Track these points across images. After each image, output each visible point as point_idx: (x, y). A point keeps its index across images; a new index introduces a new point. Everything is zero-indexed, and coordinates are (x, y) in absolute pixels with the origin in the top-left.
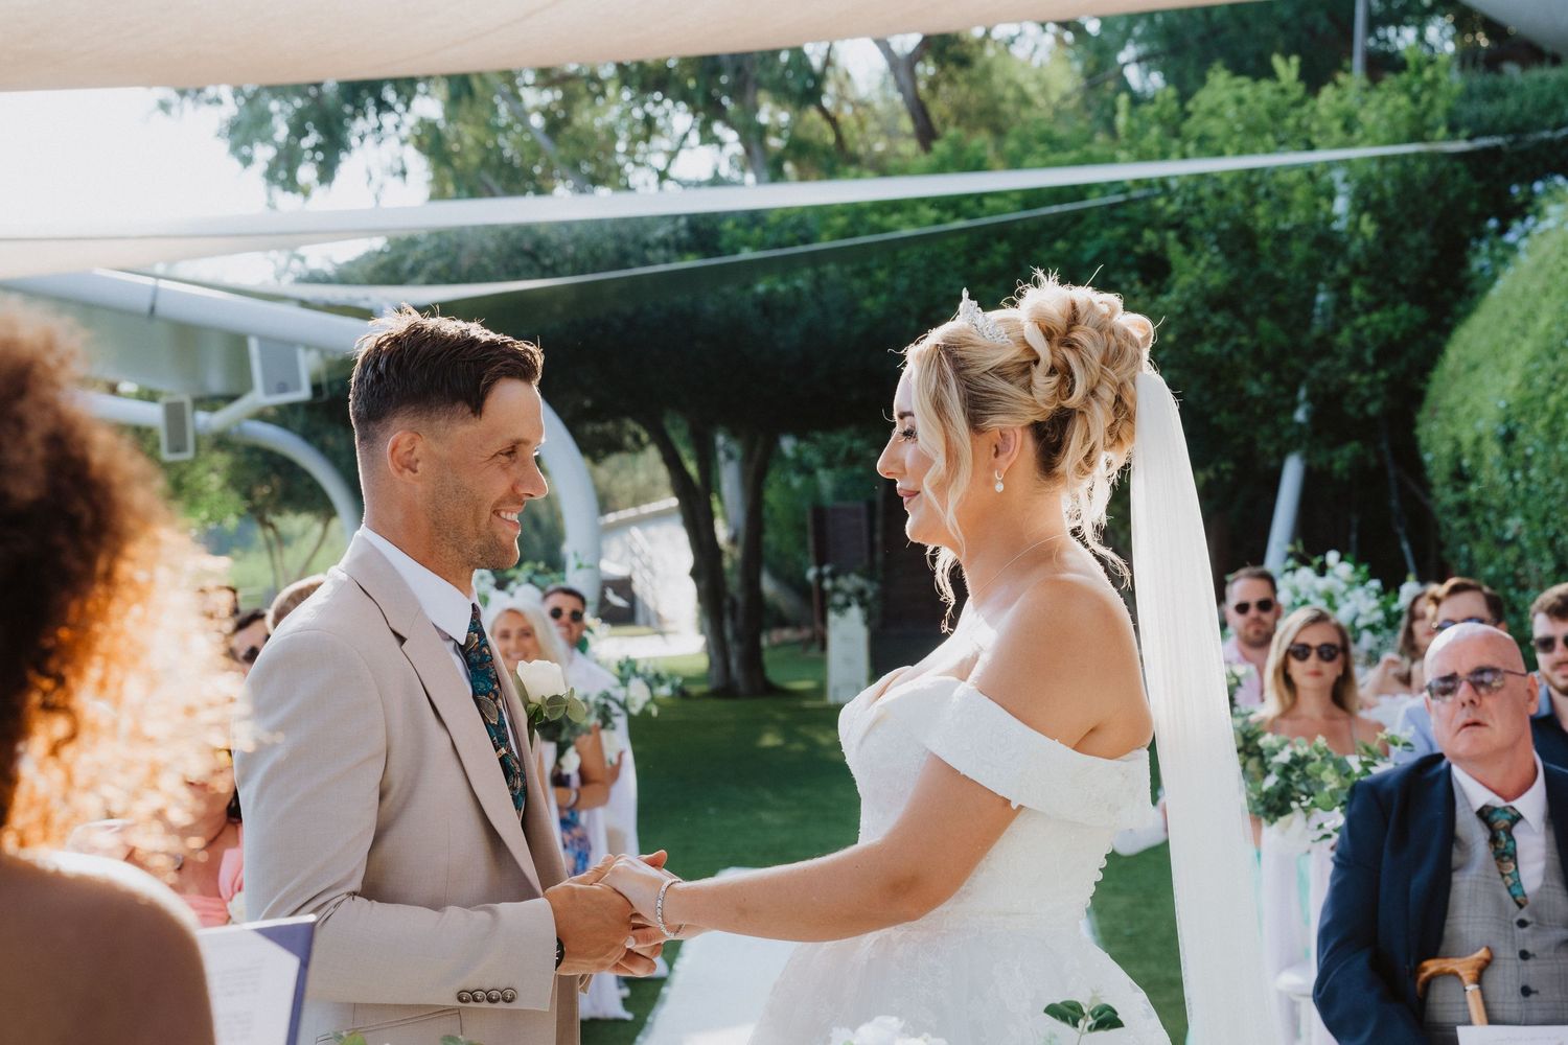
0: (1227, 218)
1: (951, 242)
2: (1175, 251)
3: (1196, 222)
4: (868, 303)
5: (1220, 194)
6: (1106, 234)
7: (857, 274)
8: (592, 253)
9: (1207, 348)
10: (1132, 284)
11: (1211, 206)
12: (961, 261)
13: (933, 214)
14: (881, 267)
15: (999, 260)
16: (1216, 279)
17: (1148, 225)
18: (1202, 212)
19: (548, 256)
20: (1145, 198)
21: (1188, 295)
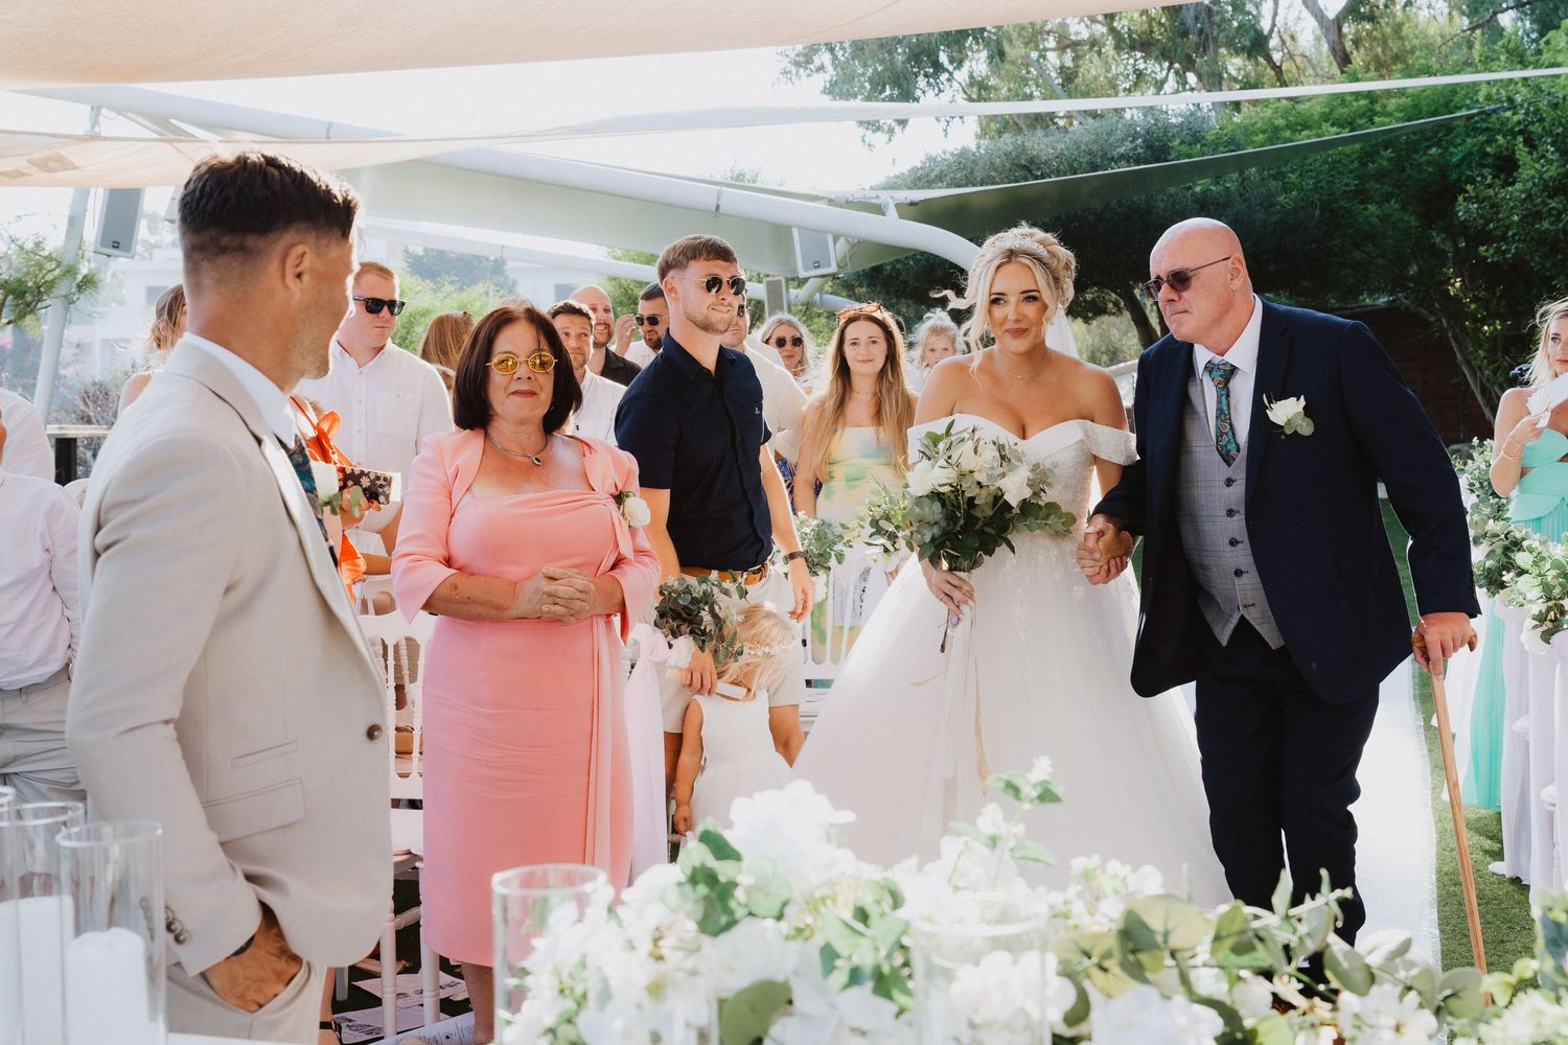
0: (1561, 124)
1: (1348, 149)
2: (1521, 152)
3: (1536, 128)
4: (1281, 199)
5: (1556, 106)
6: (1469, 140)
7: (1274, 177)
8: (1071, 166)
9: (1546, 225)
10: (1485, 178)
11: (1549, 115)
12: (1356, 164)
13: (1335, 129)
14: (1293, 172)
15: (1385, 163)
16: (1552, 171)
17: (1499, 132)
18: (1541, 120)
19: (1038, 169)
20: (1494, 111)
21: (1530, 184)
